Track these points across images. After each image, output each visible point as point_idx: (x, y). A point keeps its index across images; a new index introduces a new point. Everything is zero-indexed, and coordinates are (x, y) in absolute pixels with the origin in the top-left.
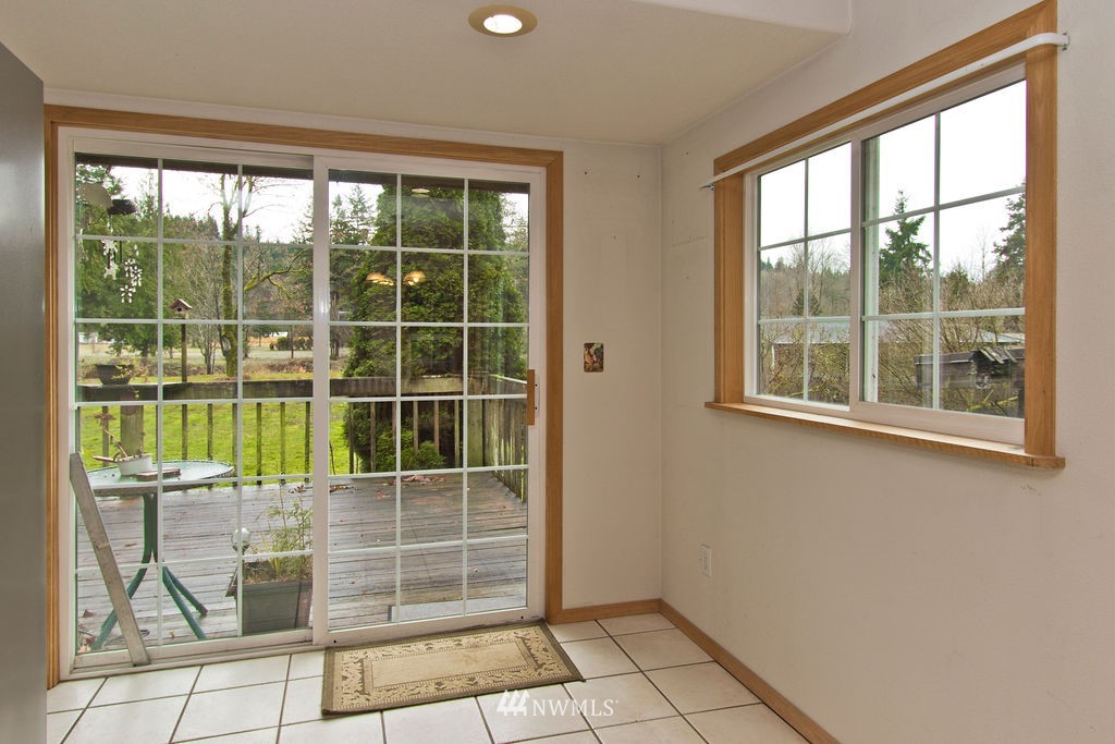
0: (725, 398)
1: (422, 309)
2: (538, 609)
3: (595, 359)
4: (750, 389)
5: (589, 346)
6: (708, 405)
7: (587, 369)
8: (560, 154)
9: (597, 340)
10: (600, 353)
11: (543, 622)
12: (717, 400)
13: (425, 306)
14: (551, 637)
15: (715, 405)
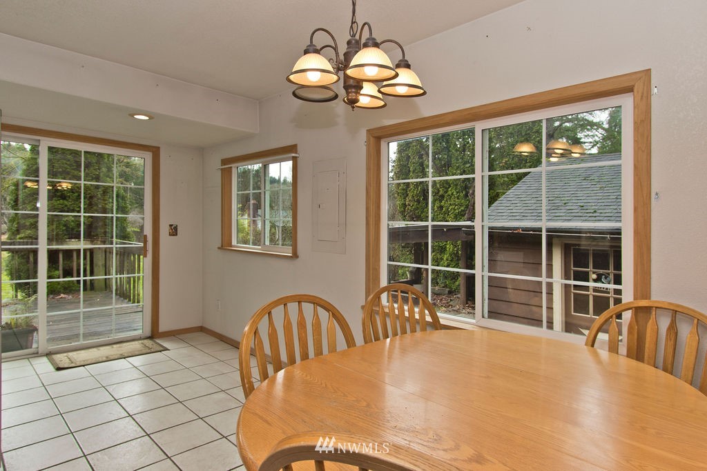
0: (225, 245)
1: (66, 202)
2: (148, 333)
3: (174, 231)
4: (234, 242)
5: (171, 226)
6: (219, 248)
7: (170, 235)
8: (158, 148)
9: (174, 223)
10: (176, 228)
11: (151, 338)
12: (222, 246)
13: (67, 200)
14: (155, 341)
15: (221, 248)
